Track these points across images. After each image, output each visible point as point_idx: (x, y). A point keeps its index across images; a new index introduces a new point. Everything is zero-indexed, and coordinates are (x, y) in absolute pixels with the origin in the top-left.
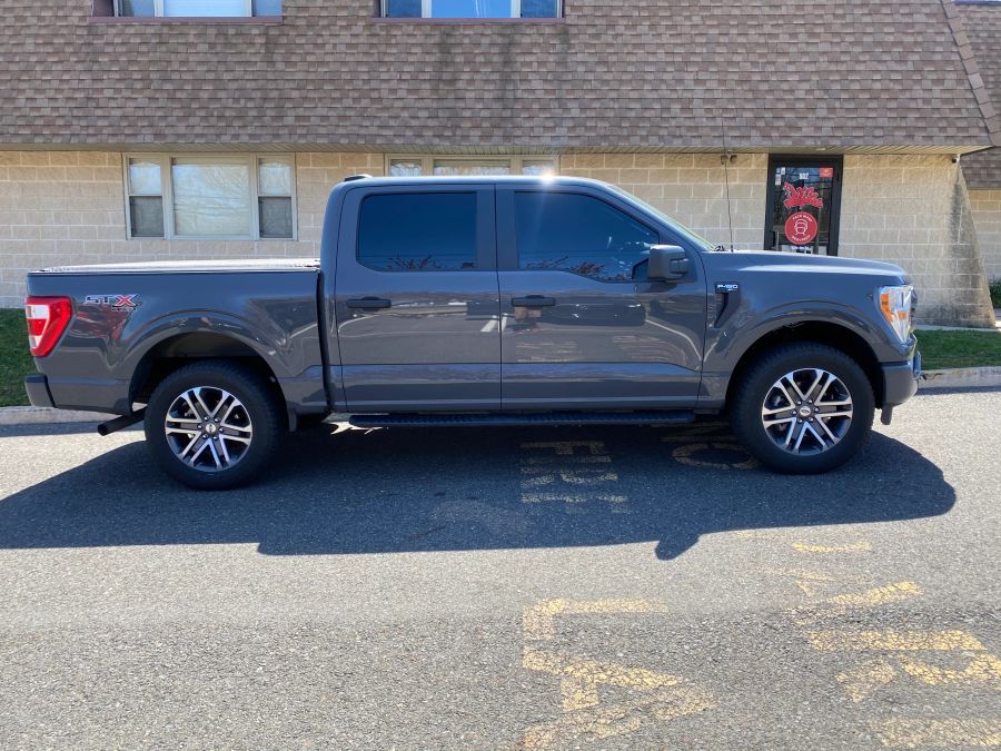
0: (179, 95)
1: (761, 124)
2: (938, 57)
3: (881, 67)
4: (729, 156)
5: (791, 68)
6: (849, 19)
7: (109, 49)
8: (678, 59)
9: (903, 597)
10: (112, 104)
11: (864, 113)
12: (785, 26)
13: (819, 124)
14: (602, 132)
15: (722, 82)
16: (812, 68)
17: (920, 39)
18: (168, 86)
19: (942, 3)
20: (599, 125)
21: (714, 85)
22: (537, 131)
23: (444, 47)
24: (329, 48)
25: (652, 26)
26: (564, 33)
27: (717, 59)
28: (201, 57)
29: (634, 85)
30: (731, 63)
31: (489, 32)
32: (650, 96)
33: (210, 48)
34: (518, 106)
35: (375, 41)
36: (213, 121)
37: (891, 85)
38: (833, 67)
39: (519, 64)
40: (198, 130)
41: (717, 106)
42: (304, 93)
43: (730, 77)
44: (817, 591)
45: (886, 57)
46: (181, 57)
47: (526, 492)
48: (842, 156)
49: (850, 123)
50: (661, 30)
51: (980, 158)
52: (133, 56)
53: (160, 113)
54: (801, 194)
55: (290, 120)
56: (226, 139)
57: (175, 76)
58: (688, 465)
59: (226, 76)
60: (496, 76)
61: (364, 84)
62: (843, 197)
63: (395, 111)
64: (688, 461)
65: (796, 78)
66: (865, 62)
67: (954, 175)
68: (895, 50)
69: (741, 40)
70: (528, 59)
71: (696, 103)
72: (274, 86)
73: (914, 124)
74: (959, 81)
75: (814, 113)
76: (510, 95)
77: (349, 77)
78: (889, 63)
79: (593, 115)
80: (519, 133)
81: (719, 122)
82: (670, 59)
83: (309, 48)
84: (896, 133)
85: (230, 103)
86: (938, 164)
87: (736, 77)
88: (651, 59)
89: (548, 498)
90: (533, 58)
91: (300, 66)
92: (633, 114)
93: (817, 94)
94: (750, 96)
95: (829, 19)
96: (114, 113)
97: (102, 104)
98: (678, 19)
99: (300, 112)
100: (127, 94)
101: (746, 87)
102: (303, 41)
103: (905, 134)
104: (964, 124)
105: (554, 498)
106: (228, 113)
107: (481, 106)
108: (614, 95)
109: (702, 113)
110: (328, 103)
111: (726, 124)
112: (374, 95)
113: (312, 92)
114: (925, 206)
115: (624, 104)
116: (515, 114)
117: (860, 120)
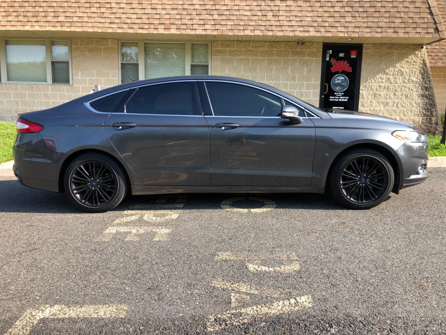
1: (315, 24)
4: (301, 43)
11: (370, 19)
13: (347, 25)
14: (230, 27)
20: (228, 23)
22: (195, 27)
34: (185, 13)
36: (21, 18)
37: (387, 4)
40: (12, 23)
41: (294, 13)
48: (362, 44)
49: (364, 25)
54: (340, 65)
55: (60, 19)
56: (27, 28)
62: (362, 67)
63: (119, 14)
67: (423, 55)
71: (281, 13)
73: (399, 26)
74: (423, 3)
75: (344, 19)
76: (180, 7)
80: (184, 27)
81: (293, 23)
84: (389, 30)
85: (30, 9)
86: (414, 49)
92: (246, 18)
93: (347, 9)
94: (310, 9)
99: (68, 14)
101: (308, 4)
103: (393, 31)
104: (425, 26)
105: (125, 231)
106: (28, 14)
107: (164, 12)
108: (237, 8)
109: (283, 18)
110: (83, 10)
111: (297, 24)
112: (108, 6)
113: (74, 3)
114: (406, 72)
115: (242, 12)
116: (183, 17)
117: (369, 23)
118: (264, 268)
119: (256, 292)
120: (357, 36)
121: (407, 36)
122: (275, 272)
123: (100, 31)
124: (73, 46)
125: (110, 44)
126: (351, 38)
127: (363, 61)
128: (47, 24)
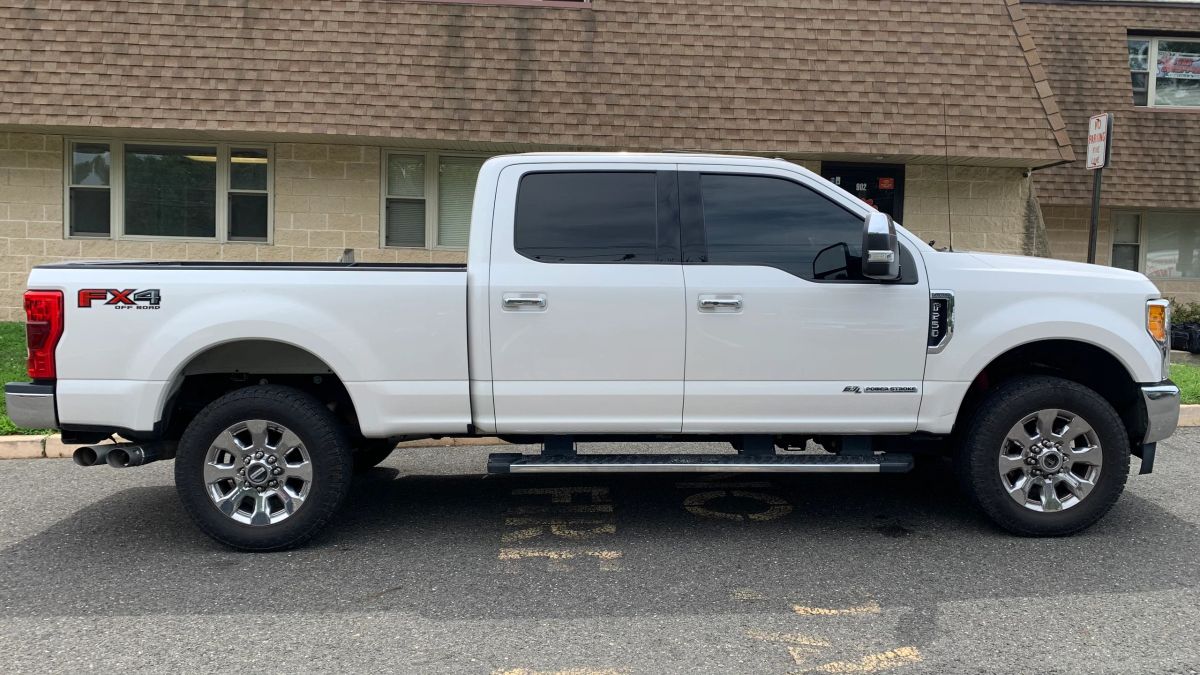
0: (136, 72)
2: (1002, 62)
3: (941, 70)
5: (843, 67)
6: (906, 17)
7: (55, 16)
8: (718, 53)
9: (900, 664)
10: (55, 79)
11: (923, 120)
12: (837, 22)
13: (875, 129)
14: (632, 132)
15: (766, 79)
16: (867, 68)
17: (983, 42)
18: (124, 61)
19: (1006, 5)
20: (628, 123)
21: (758, 83)
22: (556, 129)
23: (454, 30)
24: (318, 26)
25: (690, 15)
26: (590, 20)
27: (762, 54)
28: (167, 30)
29: (669, 81)
30: (776, 59)
31: (504, 14)
32: (687, 93)
33: (177, 20)
34: (537, 99)
35: (373, 19)
36: (176, 104)
37: (953, 91)
38: (889, 69)
39: (538, 53)
40: (157, 114)
41: (761, 106)
42: (286, 76)
43: (776, 75)
44: (808, 658)
45: (945, 60)
46: (142, 29)
47: (505, 547)
48: (903, 166)
49: (909, 131)
50: (699, 20)
51: (1064, 172)
52: (83, 26)
53: (113, 92)
55: (268, 106)
56: (191, 125)
57: (133, 50)
58: (698, 515)
59: (195, 53)
60: (512, 65)
61: (357, 67)
62: (905, 211)
63: (393, 99)
64: (700, 510)
65: (850, 78)
66: (924, 64)
67: (1027, 191)
68: (955, 52)
69: (789, 34)
70: (549, 46)
71: (737, 104)
72: (251, 67)
73: (979, 134)
74: (1026, 88)
75: (869, 118)
76: (527, 87)
77: (340, 59)
78: (950, 67)
79: (622, 112)
80: (536, 129)
81: (764, 125)
82: (709, 53)
83: (297, 25)
84: (960, 143)
85: (198, 84)
86: (1007, 178)
87: (783, 76)
88: (688, 52)
89: (530, 554)
90: (554, 46)
91: (283, 45)
92: (666, 113)
93: (873, 97)
94: (798, 96)
95: (885, 16)
96: (56, 89)
97: (41, 78)
98: (719, 10)
99: (282, 97)
100: (75, 69)
101: (794, 86)
102: (288, 17)
103: (968, 144)
104: (1032, 135)
105: (537, 554)
106: (194, 95)
107: (493, 97)
108: (645, 91)
109: (744, 114)
110: (314, 88)
111: (771, 127)
112: (369, 80)
113: (296, 74)
114: (996, 224)
115: (657, 101)
116: (532, 108)
117: (920, 127)
118: (822, 611)
119: (827, 645)
120: (896, 153)
121: (996, 155)
122: (841, 615)
123: (352, 133)
124: (278, 160)
125: (362, 156)
126: (882, 155)
127: (907, 202)
128: (237, 117)
